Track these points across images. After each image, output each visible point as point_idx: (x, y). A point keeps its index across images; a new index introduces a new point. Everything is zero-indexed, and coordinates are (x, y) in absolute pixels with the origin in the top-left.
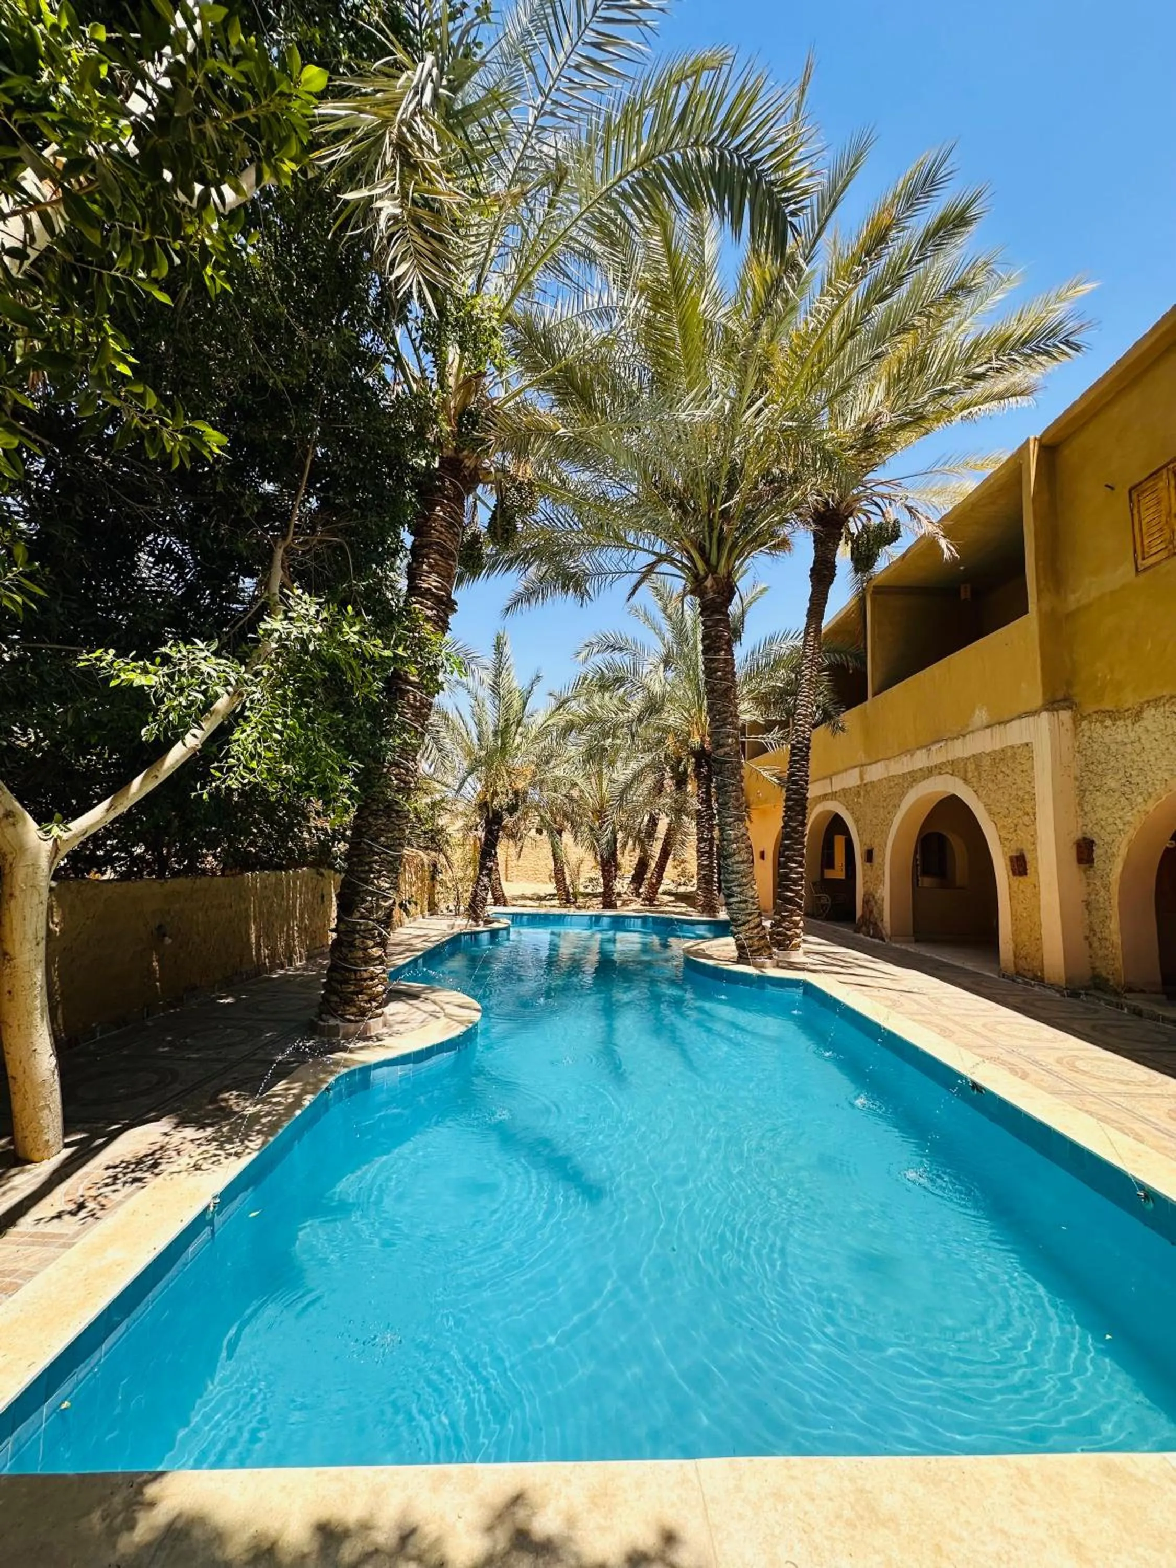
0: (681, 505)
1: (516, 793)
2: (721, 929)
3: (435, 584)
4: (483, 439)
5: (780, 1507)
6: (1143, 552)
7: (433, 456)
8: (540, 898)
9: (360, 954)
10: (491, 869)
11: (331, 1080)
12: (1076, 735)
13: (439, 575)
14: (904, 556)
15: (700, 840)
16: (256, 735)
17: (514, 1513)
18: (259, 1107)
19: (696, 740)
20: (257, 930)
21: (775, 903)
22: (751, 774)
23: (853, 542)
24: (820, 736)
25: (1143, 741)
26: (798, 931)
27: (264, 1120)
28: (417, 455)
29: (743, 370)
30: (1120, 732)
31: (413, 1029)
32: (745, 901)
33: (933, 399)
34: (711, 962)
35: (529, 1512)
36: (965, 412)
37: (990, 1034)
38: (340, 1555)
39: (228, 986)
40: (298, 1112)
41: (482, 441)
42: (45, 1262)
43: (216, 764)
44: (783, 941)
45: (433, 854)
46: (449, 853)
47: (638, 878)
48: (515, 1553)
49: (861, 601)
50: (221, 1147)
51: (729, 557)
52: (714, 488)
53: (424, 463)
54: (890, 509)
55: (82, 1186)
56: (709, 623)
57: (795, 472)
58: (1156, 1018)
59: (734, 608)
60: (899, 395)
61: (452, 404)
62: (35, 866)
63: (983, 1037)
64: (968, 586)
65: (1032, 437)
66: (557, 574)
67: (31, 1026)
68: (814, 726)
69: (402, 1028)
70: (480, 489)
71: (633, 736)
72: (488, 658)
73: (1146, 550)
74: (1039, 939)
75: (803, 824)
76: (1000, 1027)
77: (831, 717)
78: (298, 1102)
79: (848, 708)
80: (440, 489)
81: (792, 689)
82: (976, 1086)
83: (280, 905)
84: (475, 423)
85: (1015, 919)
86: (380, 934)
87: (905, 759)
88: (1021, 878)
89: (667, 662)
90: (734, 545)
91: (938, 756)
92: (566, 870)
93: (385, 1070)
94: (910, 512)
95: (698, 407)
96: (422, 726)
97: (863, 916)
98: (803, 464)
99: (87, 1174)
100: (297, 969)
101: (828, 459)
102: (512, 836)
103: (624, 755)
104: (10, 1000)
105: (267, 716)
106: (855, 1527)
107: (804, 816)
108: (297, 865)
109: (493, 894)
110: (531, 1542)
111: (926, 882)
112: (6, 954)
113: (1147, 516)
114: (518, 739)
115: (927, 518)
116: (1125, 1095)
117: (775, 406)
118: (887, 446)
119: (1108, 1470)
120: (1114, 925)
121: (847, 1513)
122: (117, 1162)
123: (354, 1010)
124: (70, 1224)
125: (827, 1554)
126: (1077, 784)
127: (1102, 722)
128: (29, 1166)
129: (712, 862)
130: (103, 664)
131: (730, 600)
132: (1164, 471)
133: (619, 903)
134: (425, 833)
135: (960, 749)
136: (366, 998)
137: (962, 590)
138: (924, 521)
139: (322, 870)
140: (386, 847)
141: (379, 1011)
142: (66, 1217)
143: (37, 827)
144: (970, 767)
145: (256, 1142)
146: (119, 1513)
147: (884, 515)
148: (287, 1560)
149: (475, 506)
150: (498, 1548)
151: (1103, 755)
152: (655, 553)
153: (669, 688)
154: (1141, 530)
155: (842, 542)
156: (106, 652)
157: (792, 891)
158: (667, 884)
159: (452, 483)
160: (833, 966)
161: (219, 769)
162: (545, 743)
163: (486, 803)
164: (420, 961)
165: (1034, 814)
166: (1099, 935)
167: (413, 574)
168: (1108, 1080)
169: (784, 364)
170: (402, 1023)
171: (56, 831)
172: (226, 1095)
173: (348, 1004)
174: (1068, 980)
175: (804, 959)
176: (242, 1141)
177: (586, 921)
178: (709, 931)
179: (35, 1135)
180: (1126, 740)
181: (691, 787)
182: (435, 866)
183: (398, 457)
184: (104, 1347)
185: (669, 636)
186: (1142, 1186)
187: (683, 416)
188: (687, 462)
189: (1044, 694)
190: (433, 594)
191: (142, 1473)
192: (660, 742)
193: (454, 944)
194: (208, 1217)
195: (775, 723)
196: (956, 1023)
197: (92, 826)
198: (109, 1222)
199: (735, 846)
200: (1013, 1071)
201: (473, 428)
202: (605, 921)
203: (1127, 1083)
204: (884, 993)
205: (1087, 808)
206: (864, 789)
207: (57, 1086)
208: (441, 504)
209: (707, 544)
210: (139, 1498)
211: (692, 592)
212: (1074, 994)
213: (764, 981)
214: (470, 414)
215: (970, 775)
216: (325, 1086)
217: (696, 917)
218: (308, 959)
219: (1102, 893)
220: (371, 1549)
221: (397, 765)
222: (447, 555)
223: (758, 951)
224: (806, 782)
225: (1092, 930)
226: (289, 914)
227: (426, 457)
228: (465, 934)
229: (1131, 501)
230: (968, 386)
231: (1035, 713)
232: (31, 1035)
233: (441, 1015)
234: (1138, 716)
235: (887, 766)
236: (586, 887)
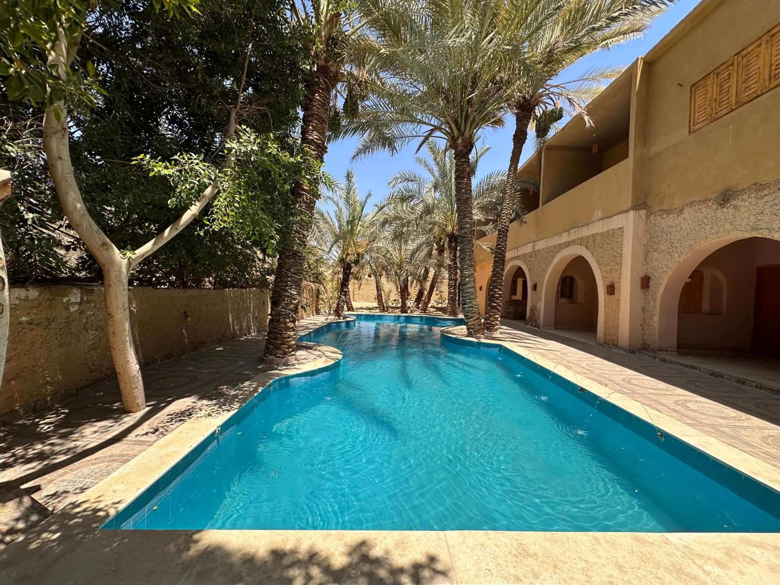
0: (446, 98)
1: (358, 255)
2: (459, 322)
3: (316, 137)
4: (340, 54)
5: (483, 550)
6: (694, 121)
7: (314, 63)
8: (370, 309)
9: (283, 326)
10: (346, 292)
11: (271, 381)
12: (647, 223)
13: (318, 132)
14: (564, 128)
15: (450, 280)
16: (226, 203)
17: (361, 549)
18: (237, 391)
19: (450, 228)
20: (233, 317)
21: (486, 309)
22: (477, 247)
23: (537, 121)
24: (513, 227)
25: (682, 225)
26: (497, 322)
27: (240, 397)
28: (304, 63)
29: (484, 14)
30: (670, 220)
31: (309, 362)
32: (472, 307)
33: (588, 33)
34: (454, 336)
35: (368, 548)
36: (604, 43)
37: (590, 368)
38: (282, 562)
39: (220, 342)
40: (256, 394)
41: (339, 55)
42: (141, 452)
43: (206, 217)
44: (489, 327)
45: (317, 285)
46: (325, 285)
47: (418, 300)
48: (362, 563)
49: (539, 153)
50: (220, 407)
51: (471, 127)
52: (464, 87)
53: (308, 67)
54: (558, 101)
55: (156, 423)
56: (459, 163)
57: (508, 78)
58: (672, 363)
59: (472, 156)
60: (568, 32)
61: (323, 34)
62: (120, 271)
63: (586, 369)
64: (597, 145)
65: (640, 57)
66: (380, 138)
67: (125, 349)
68: (511, 221)
69: (304, 361)
70: (339, 86)
71: (417, 226)
72: (343, 184)
73: (696, 120)
74: (617, 326)
75: (503, 270)
76: (594, 365)
77: (520, 217)
78: (255, 390)
79: (529, 212)
80: (318, 84)
81: (500, 201)
82: (582, 389)
83: (243, 306)
84: (336, 44)
85: (606, 316)
86: (292, 317)
87: (557, 238)
88: (611, 296)
89: (436, 187)
90: (474, 120)
91: (573, 236)
92: (383, 295)
93: (297, 379)
94: (570, 101)
95: (458, 37)
96: (311, 213)
97: (530, 317)
98: (513, 73)
99: (158, 418)
100: (253, 336)
101: (528, 69)
102: (356, 278)
103: (412, 237)
104: (114, 337)
105: (231, 193)
106: (517, 557)
107: (503, 265)
108: (251, 286)
109: (347, 307)
110: (369, 559)
111: (562, 301)
112: (109, 314)
113: (699, 101)
114: (359, 228)
115: (578, 104)
116: (654, 394)
117: (500, 37)
118: (559, 62)
119: (637, 539)
120: (656, 319)
121: (514, 552)
122: (172, 413)
123: (281, 352)
124: (151, 438)
125: (504, 567)
126: (645, 248)
127: (661, 216)
128: (131, 414)
129: (455, 291)
130: (145, 163)
131: (470, 151)
132: (712, 74)
133: (409, 311)
134: (313, 274)
135: (586, 232)
136: (286, 346)
137: (594, 148)
138: (577, 106)
139: (263, 290)
140: (294, 274)
141: (293, 353)
142: (150, 434)
143: (119, 252)
144: (590, 241)
145: (236, 405)
146: (182, 544)
147: (555, 105)
148: (259, 563)
149: (336, 96)
150: (354, 561)
151: (660, 233)
152: (432, 125)
153: (436, 202)
154: (694, 109)
155: (531, 120)
156: (145, 155)
157: (495, 303)
158: (432, 303)
159: (324, 80)
160: (514, 339)
161: (209, 220)
162: (372, 230)
163: (343, 259)
164: (312, 334)
165: (621, 264)
166: (648, 324)
167: (304, 132)
168: (647, 388)
169: (507, 11)
170: (304, 359)
171: (129, 254)
172: (222, 387)
173: (278, 349)
174: (630, 345)
175: (500, 336)
176: (229, 405)
177: (393, 318)
178: (453, 324)
179: (132, 400)
180: (673, 225)
181: (446, 254)
182: (318, 291)
183: (294, 63)
184: (171, 486)
185: (437, 174)
186: (660, 430)
187: (449, 42)
188: (450, 71)
189: (632, 201)
190: (315, 142)
191: (191, 530)
192: (431, 230)
193: (328, 327)
194: (215, 436)
195: (491, 220)
196: (573, 363)
197: (146, 252)
198: (169, 436)
199: (468, 279)
200: (600, 383)
201: (335, 47)
202: (402, 319)
203: (656, 389)
204: (538, 351)
205: (649, 260)
206: (535, 253)
207: (140, 378)
208: (319, 92)
209: (459, 120)
210: (190, 539)
211: (451, 146)
212: (633, 352)
213: (480, 344)
214: (333, 39)
215: (589, 245)
216: (268, 384)
217: (446, 317)
218: (258, 332)
219: (652, 303)
220: (296, 560)
221: (299, 233)
222: (321, 121)
223: (477, 331)
224: (505, 248)
225: (644, 321)
226: (247, 310)
227: (309, 64)
228: (334, 323)
229: (691, 93)
230: (608, 26)
231: (627, 211)
232: (126, 353)
233: (323, 356)
234: (681, 211)
235: (547, 242)
236: (393, 304)
